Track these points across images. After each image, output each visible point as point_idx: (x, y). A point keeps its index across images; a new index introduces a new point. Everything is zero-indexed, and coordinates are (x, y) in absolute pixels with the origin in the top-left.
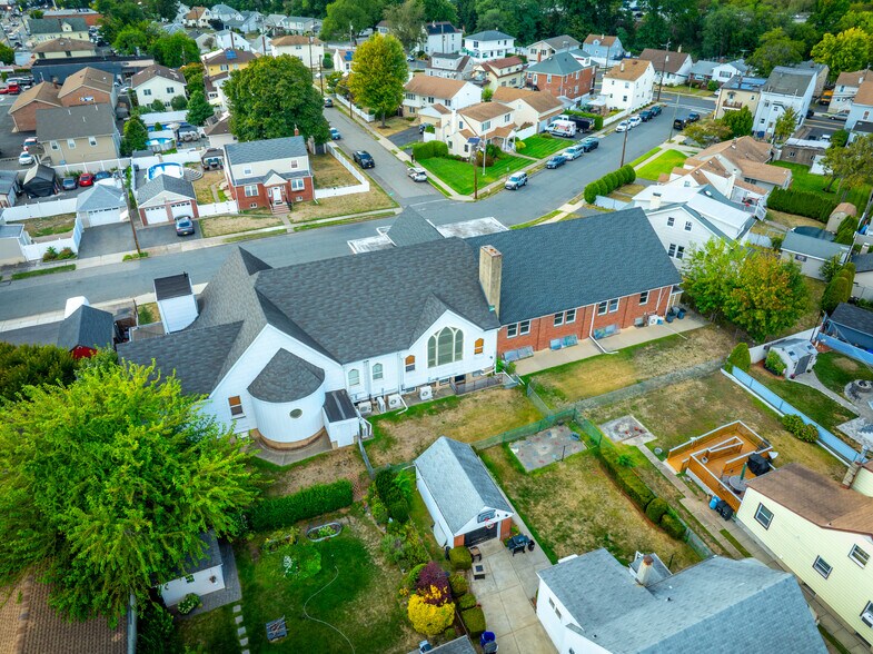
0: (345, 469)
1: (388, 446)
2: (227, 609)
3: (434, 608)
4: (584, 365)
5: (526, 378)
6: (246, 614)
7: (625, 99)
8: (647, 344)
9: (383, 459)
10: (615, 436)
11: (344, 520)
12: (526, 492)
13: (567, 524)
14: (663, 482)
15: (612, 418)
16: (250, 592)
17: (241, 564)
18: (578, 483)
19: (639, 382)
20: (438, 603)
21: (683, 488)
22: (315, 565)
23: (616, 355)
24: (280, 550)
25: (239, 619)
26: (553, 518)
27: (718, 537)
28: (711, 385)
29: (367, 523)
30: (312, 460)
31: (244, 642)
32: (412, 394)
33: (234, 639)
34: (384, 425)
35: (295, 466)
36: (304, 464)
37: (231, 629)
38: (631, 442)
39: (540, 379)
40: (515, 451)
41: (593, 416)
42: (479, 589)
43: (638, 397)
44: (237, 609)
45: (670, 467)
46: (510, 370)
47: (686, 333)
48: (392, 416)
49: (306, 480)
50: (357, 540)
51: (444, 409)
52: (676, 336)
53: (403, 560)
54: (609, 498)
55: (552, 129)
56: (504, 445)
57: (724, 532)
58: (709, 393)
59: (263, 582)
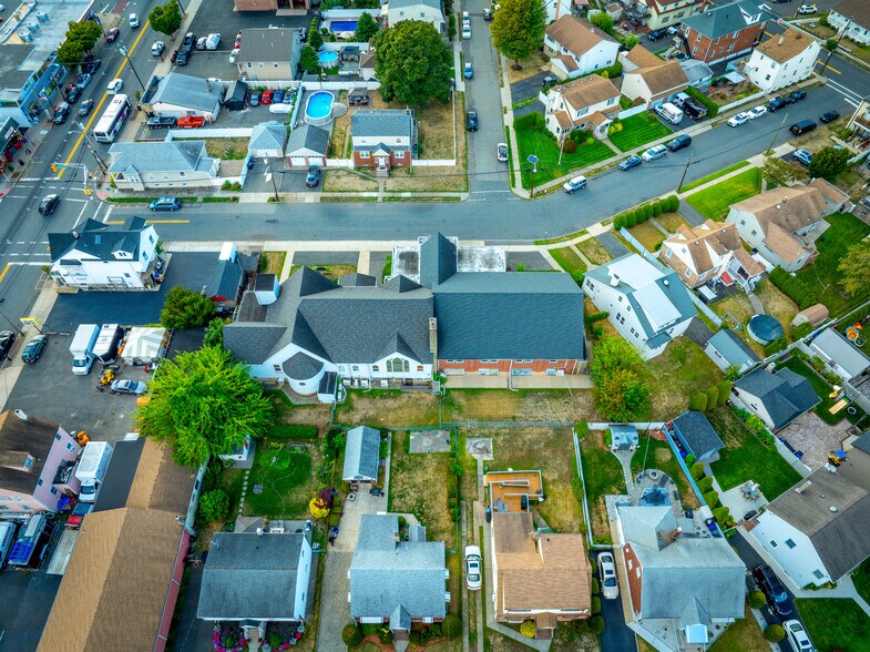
0: (322, 417)
1: (348, 411)
2: (244, 471)
3: (318, 509)
4: (489, 393)
5: (448, 390)
6: (250, 476)
7: (768, 78)
8: (542, 390)
9: (342, 417)
10: (471, 449)
11: (309, 445)
12: (401, 464)
13: (409, 490)
14: (474, 487)
15: (478, 437)
16: (256, 466)
17: (257, 451)
18: (430, 470)
19: (514, 418)
20: (321, 507)
21: (481, 495)
22: (285, 465)
23: (515, 393)
24: (273, 451)
25: (246, 478)
26: (404, 484)
27: (476, 528)
28: (558, 436)
29: (319, 451)
30: (309, 405)
31: (245, 488)
32: (377, 381)
33: (242, 486)
34: (353, 396)
35: (300, 406)
36: (304, 406)
37: (242, 481)
38: (476, 456)
39: (456, 394)
40: (411, 437)
41: (469, 431)
42: (348, 505)
43: (505, 428)
44: (248, 472)
45: (485, 480)
46: (443, 381)
47: (575, 391)
48: (360, 392)
49: (301, 417)
50: (310, 459)
51: (390, 397)
52: (567, 390)
53: (324, 477)
54: (439, 485)
55: (661, 111)
56: (408, 432)
57: (481, 528)
58: (550, 441)
59: (262, 464)
